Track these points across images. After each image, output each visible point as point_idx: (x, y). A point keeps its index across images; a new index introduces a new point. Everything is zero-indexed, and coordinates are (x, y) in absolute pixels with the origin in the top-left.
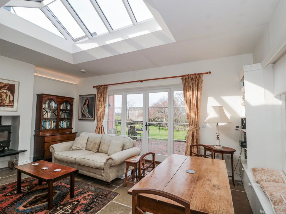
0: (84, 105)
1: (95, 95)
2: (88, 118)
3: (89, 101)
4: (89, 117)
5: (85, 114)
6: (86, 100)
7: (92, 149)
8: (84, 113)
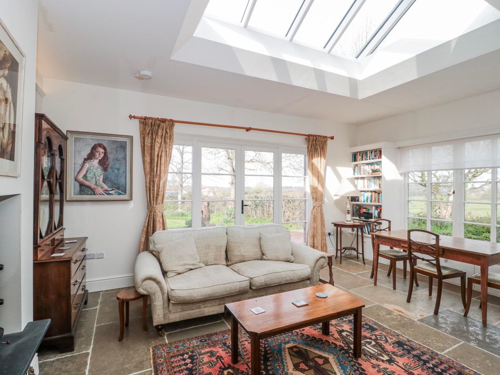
0: (85, 160)
1: (131, 138)
2: (106, 197)
3: (108, 150)
4: (109, 194)
5: (93, 186)
6: (94, 148)
7: (215, 260)
8: (86, 183)
